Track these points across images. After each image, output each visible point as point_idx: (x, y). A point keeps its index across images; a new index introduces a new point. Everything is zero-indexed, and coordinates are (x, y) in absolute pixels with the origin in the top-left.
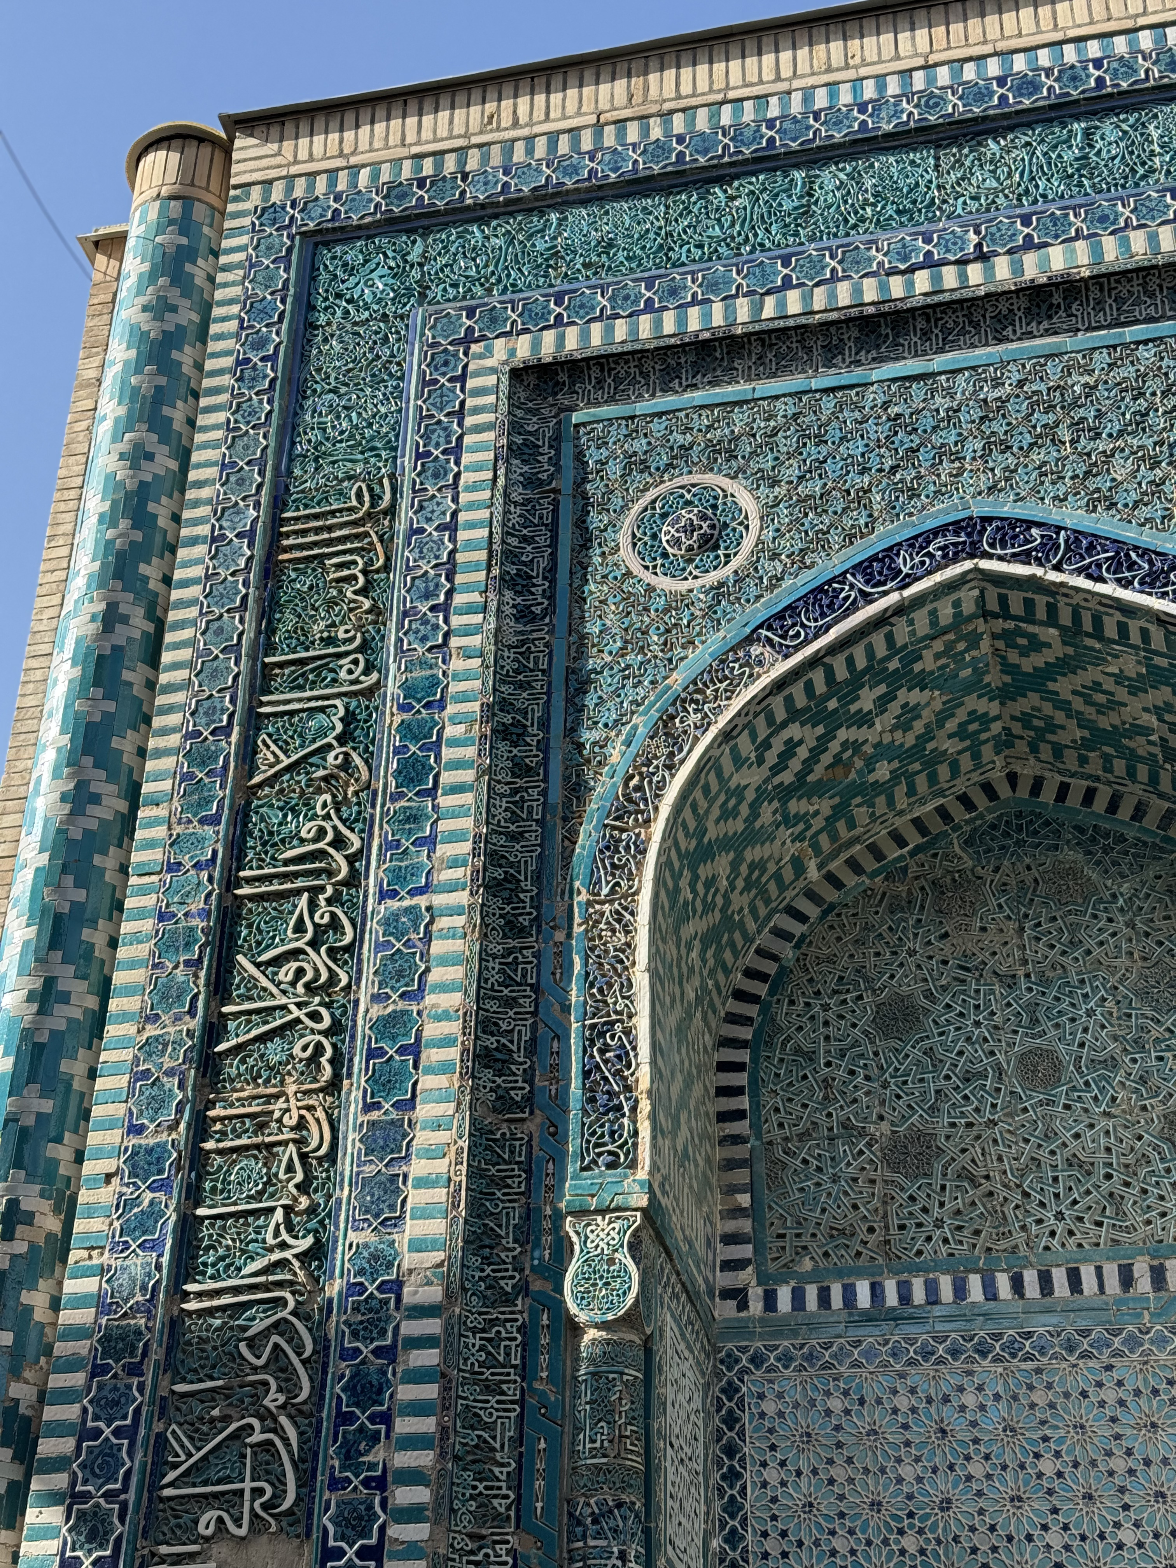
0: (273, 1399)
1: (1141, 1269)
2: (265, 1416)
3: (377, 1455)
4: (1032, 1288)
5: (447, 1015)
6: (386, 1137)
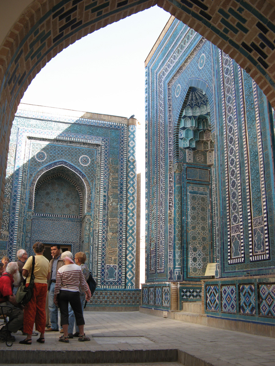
0: (6, 222)
1: (62, 215)
3: (14, 227)
4: (55, 216)
5: (19, 195)
6: (14, 204)
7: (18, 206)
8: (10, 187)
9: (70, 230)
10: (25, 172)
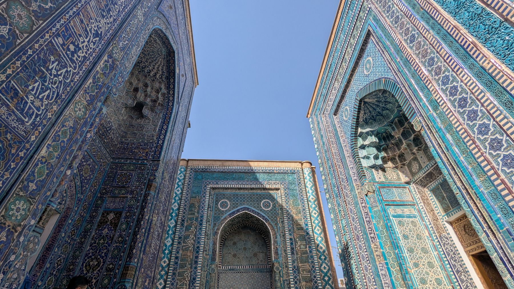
0: (187, 279)
2: (186, 281)
3: (195, 284)
4: (242, 268)
5: (202, 247)
6: (197, 257)
7: (201, 259)
8: (193, 238)
9: (260, 283)
10: (209, 222)
